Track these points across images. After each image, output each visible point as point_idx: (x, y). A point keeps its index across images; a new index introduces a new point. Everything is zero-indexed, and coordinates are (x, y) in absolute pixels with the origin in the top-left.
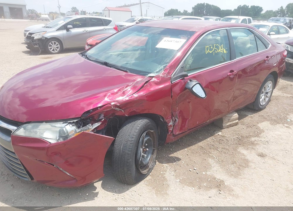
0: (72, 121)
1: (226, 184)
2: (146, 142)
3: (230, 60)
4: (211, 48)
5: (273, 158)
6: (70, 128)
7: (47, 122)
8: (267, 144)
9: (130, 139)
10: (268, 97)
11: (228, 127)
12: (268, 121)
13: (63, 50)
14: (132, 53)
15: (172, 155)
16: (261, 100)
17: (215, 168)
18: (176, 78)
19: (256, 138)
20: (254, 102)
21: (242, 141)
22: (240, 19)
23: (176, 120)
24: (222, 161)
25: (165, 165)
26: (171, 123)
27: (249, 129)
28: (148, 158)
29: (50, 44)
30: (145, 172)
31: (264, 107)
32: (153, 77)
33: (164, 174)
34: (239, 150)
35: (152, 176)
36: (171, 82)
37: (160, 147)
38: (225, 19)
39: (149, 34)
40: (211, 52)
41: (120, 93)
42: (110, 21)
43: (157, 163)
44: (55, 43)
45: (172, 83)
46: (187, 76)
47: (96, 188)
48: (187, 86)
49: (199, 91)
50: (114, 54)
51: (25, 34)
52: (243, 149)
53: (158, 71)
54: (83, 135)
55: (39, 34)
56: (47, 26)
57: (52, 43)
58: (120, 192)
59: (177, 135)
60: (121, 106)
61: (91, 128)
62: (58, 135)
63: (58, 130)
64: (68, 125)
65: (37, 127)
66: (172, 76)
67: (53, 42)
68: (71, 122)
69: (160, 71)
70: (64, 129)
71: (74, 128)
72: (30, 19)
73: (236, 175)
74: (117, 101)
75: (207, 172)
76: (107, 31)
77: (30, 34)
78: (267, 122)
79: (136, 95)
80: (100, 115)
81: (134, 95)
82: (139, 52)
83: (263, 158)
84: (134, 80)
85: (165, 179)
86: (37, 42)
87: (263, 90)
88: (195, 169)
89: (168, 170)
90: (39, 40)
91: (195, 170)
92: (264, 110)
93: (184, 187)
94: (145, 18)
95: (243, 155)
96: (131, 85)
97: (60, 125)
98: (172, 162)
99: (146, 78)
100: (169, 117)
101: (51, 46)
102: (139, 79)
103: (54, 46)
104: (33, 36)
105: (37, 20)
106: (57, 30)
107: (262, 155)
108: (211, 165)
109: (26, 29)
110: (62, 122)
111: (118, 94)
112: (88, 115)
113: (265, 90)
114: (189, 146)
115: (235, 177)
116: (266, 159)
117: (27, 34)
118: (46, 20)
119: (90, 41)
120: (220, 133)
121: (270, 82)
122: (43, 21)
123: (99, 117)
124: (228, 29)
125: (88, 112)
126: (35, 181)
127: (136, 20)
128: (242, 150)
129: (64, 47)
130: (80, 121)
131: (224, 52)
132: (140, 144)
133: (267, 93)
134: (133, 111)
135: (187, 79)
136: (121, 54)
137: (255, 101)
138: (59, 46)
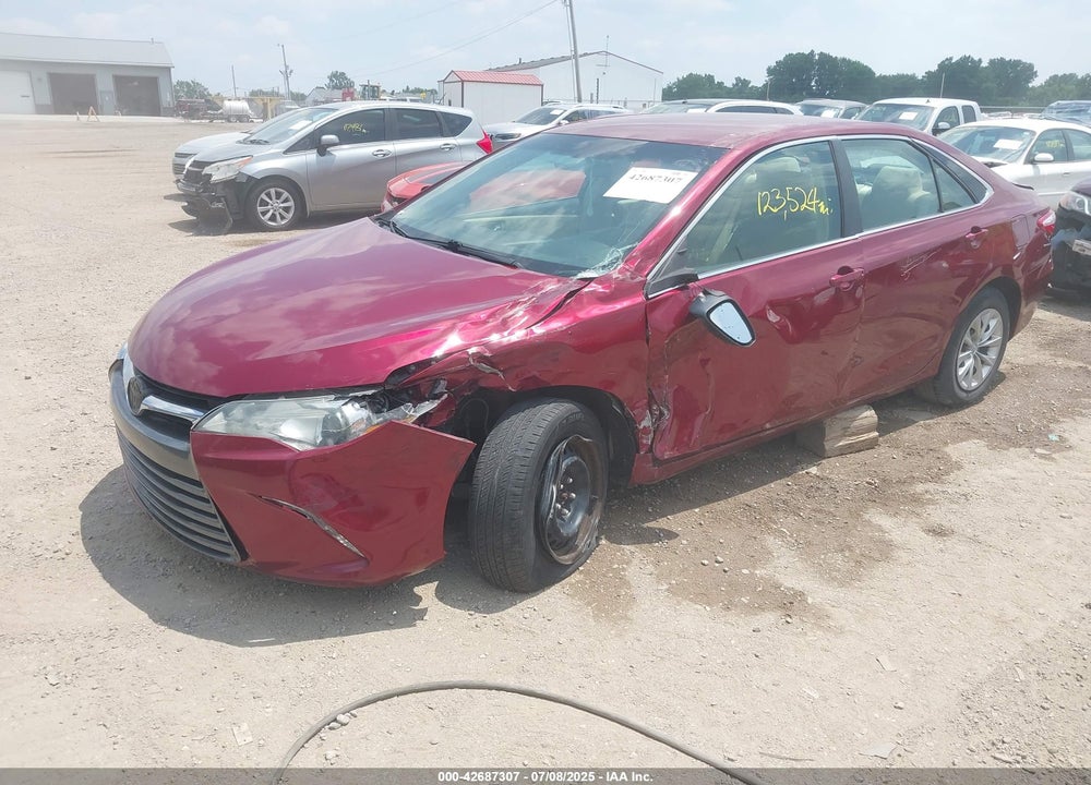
0: (359, 394)
1: (810, 601)
2: (568, 473)
3: (842, 236)
4: (778, 197)
5: (975, 540)
6: (355, 412)
7: (289, 394)
8: (963, 500)
9: (520, 453)
10: (988, 365)
11: (843, 452)
12: (981, 437)
13: (306, 219)
14: (533, 220)
15: (652, 524)
16: (961, 371)
17: (783, 561)
18: (661, 285)
19: (931, 486)
20: (936, 377)
21: (882, 493)
22: (933, 109)
23: (662, 414)
24: (809, 544)
25: (628, 548)
26: (646, 423)
27: (914, 460)
28: (574, 522)
29: (263, 196)
30: (566, 560)
31: (976, 398)
32: (591, 280)
33: (624, 570)
34: (867, 517)
35: (587, 573)
36: (646, 296)
37: (616, 501)
38: (878, 108)
39: (588, 159)
40: (775, 211)
41: (492, 323)
42: (466, 121)
43: (603, 542)
44: (278, 195)
45: (648, 299)
46: (694, 278)
47: (419, 599)
48: (694, 309)
49: (729, 321)
50: (477, 223)
51: (178, 168)
52: (880, 513)
53: (606, 262)
54: (391, 428)
55: (228, 165)
56: (252, 139)
57: (269, 195)
58: (489, 610)
59: (668, 461)
60: (494, 360)
61: (411, 413)
62: (319, 430)
63: (321, 416)
64: (350, 405)
65: (264, 409)
66: (649, 277)
67: (273, 191)
68: (357, 397)
69: (612, 263)
70: (339, 415)
71: (365, 413)
72: (183, 116)
73: (848, 579)
74: (486, 345)
75: (755, 568)
76: (457, 155)
77: (196, 164)
78: (976, 441)
79: (539, 330)
80: (436, 382)
81: (533, 328)
82: (556, 217)
83: (940, 538)
84: (537, 289)
85: (625, 583)
86: (220, 192)
87: (967, 338)
88: (720, 559)
89: (635, 561)
90: (229, 184)
91: (720, 563)
92: (976, 407)
93: (679, 603)
94: (590, 108)
95: (880, 529)
96: (525, 302)
97: (324, 404)
98: (651, 542)
99: (572, 283)
100: (640, 404)
101: (267, 204)
102: (551, 286)
103: (276, 205)
104: (207, 170)
105: (206, 118)
106: (285, 153)
107: (938, 532)
108: (770, 553)
109: (182, 149)
110: (333, 397)
111: (489, 325)
112: (405, 379)
113: (974, 340)
114: (709, 501)
115: (842, 585)
116: (950, 542)
117: (187, 166)
118: (241, 117)
119: (398, 186)
120: (814, 470)
121: (992, 311)
122: (229, 121)
123: (435, 387)
124: (836, 141)
125: (404, 370)
126: (251, 561)
127: (558, 116)
128: (879, 518)
129: (310, 207)
130: (382, 394)
131: (822, 210)
132: (550, 471)
133: (984, 350)
134: (529, 375)
135: (695, 288)
136: (499, 222)
137: (939, 372)
138: (291, 203)
